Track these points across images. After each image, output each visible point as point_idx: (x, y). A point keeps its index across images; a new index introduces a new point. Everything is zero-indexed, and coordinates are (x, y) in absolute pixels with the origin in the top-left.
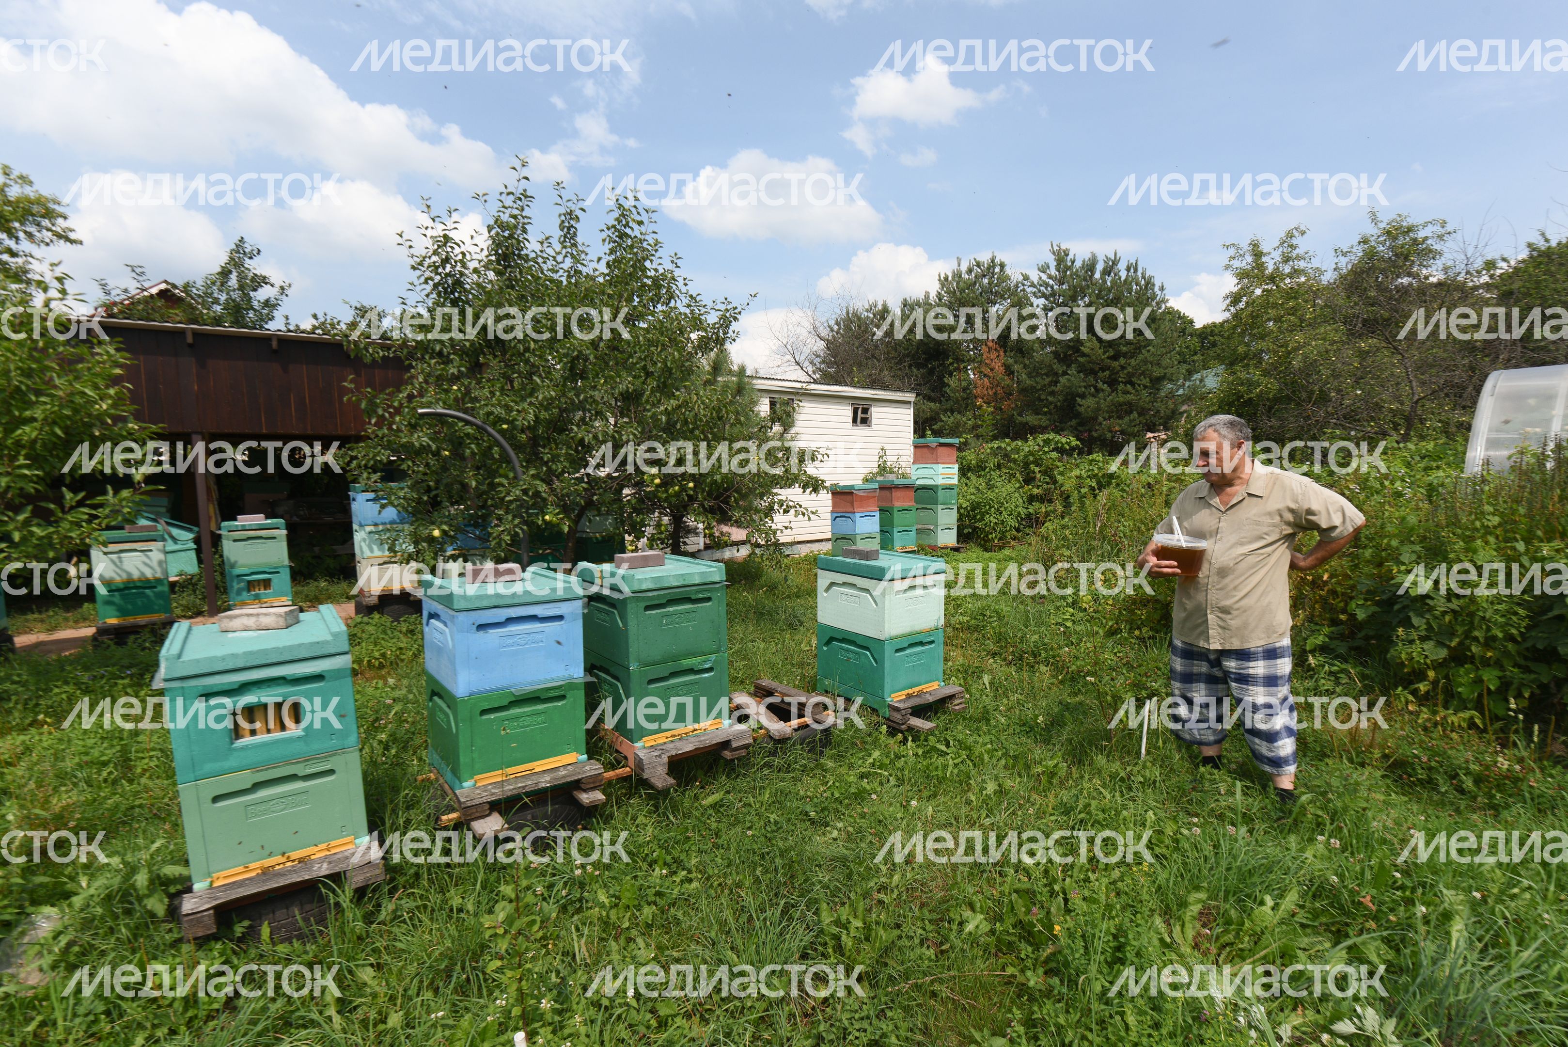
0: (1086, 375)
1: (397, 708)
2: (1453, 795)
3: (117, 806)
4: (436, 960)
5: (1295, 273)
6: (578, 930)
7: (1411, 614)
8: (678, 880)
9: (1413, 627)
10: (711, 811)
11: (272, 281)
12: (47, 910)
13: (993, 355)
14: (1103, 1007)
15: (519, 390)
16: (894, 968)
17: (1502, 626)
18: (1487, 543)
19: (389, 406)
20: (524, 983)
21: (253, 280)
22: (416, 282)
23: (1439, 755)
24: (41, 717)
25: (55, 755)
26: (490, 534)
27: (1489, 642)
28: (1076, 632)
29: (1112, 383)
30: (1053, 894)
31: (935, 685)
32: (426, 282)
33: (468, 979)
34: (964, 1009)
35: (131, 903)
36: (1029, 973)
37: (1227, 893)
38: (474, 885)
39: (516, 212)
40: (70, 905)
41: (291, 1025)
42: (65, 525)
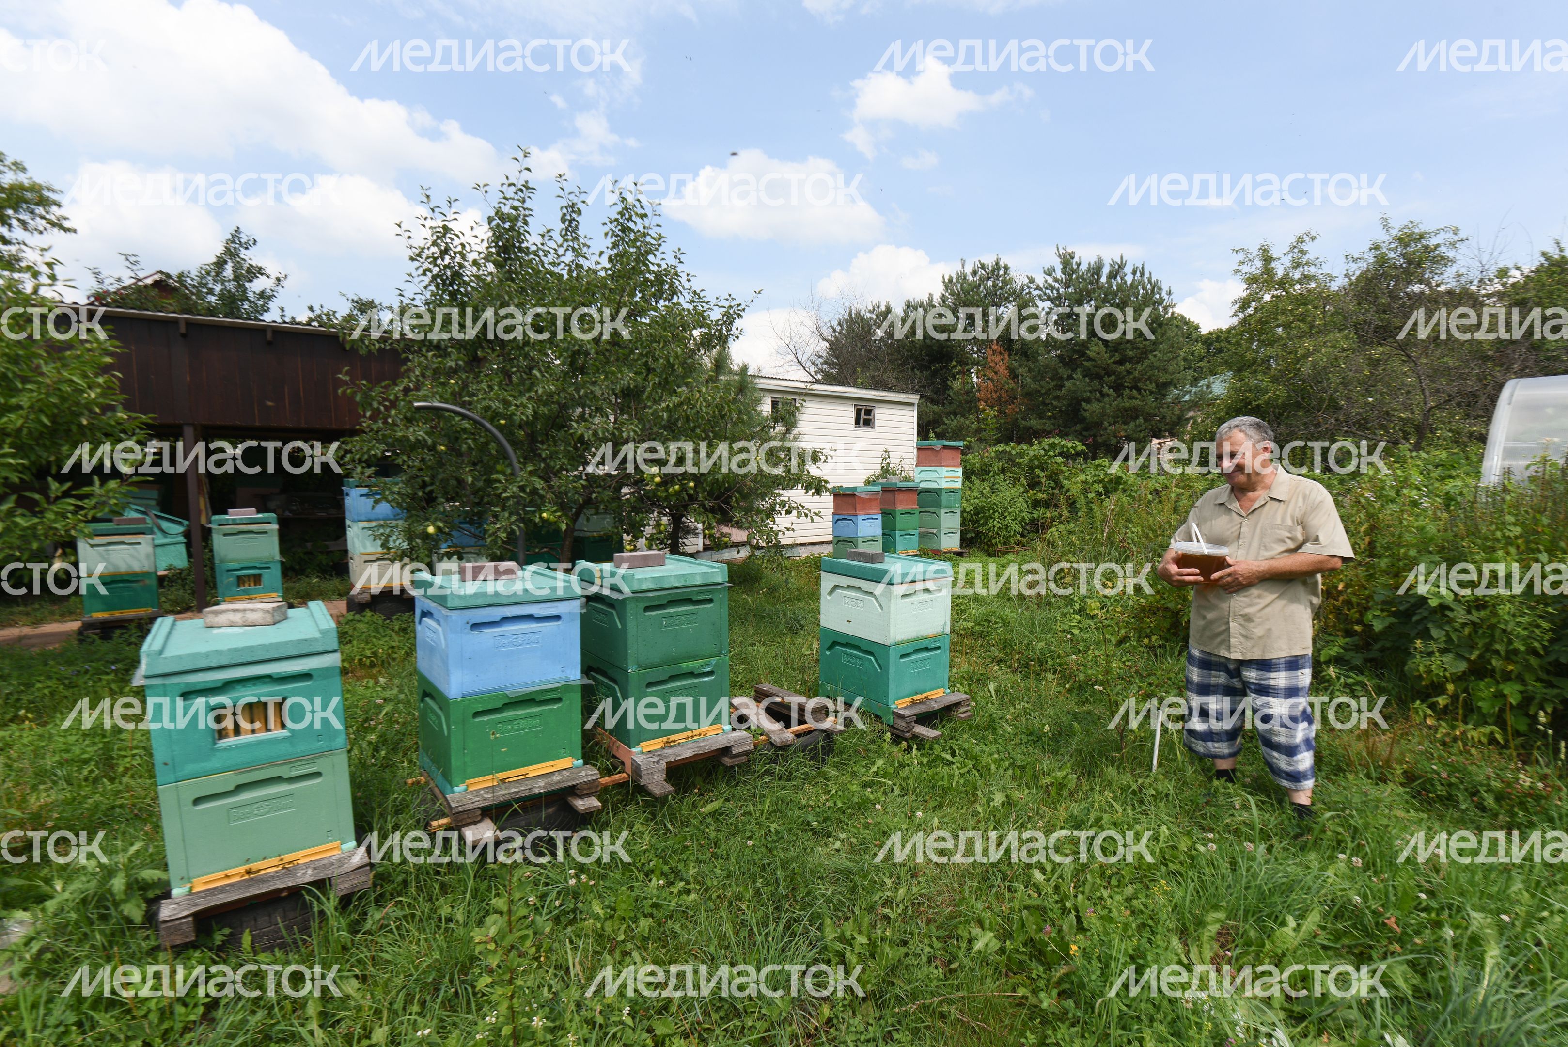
0: (1092, 380)
1: (388, 708)
2: (1473, 812)
3: (97, 805)
4: (424, 973)
5: (1306, 279)
6: (571, 942)
7: (1430, 625)
8: (675, 891)
9: (1432, 638)
10: (709, 820)
11: (268, 272)
12: (20, 914)
13: (997, 358)
14: (1120, 1032)
15: (518, 385)
16: (901, 988)
17: (1524, 639)
18: (1508, 553)
19: (385, 400)
20: (515, 1000)
21: (249, 271)
22: (415, 274)
23: (1459, 771)
24: (22, 712)
25: (34, 751)
26: (486, 531)
27: (1511, 655)
28: (1083, 640)
29: (1118, 388)
30: (1064, 911)
31: (940, 693)
32: (424, 274)
33: (456, 993)
34: (974, 1031)
35: (107, 908)
36: (1042, 995)
37: (1246, 912)
38: (464, 893)
39: (517, 204)
40: (43, 910)
41: (271, 1039)
42: (50, 516)
